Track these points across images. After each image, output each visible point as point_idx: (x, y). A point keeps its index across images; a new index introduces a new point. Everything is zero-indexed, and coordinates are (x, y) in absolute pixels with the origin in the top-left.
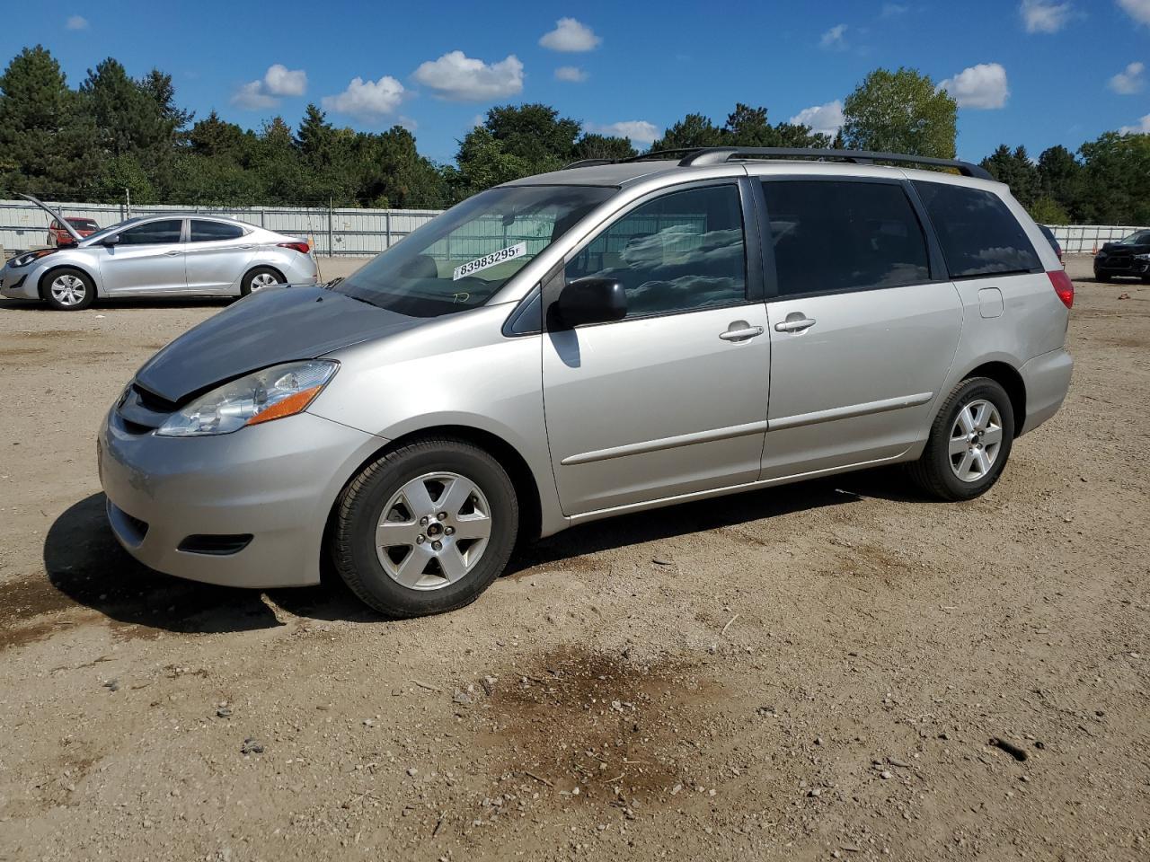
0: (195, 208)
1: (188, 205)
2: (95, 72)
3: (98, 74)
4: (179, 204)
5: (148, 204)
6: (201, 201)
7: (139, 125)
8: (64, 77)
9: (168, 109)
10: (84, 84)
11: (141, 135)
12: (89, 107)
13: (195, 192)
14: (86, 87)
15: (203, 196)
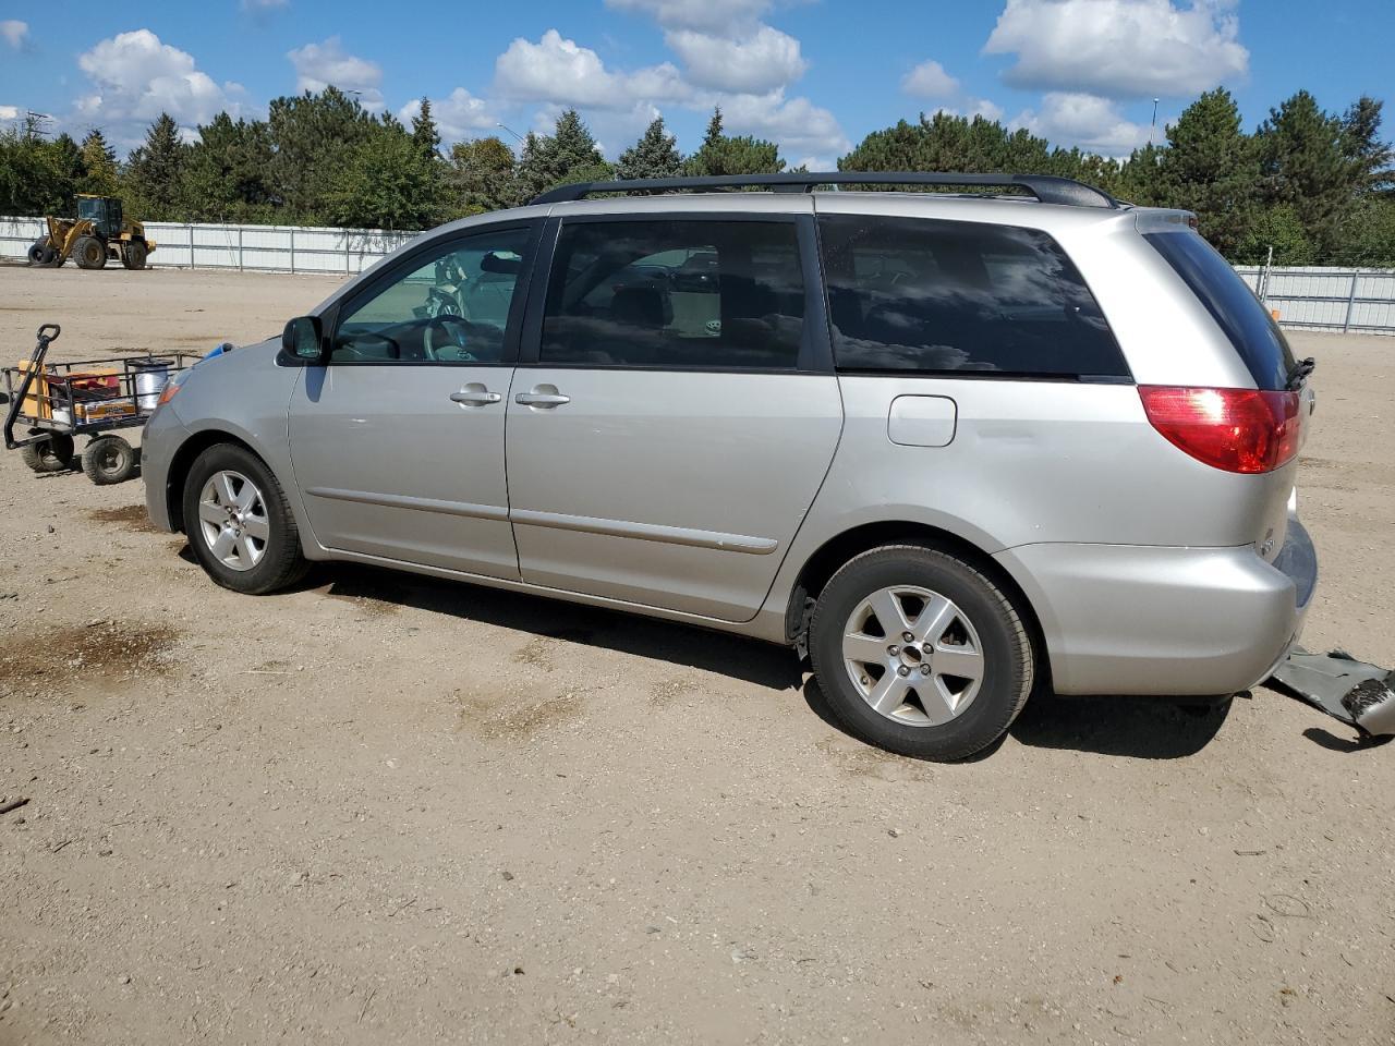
0: (1354, 270)
1: (1345, 266)
2: (1279, 110)
3: (1282, 112)
4: (1336, 265)
5: (1294, 265)
6: (1365, 261)
7: (1313, 168)
8: (1240, 120)
9: (1369, 145)
10: (1262, 126)
11: (1312, 181)
12: (1258, 153)
13: (1360, 249)
14: (1264, 129)
15: (1370, 256)
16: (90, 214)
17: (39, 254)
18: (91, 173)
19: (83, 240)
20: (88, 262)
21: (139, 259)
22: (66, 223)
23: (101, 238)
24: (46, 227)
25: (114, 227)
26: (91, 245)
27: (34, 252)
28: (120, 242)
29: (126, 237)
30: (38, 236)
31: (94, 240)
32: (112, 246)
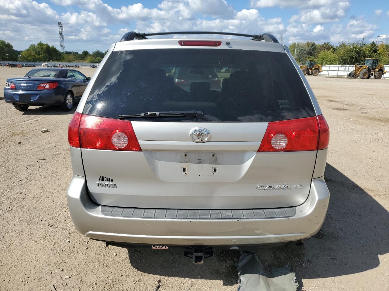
16: (368, 63)
17: (351, 75)
18: (379, 52)
19: (363, 71)
20: (363, 77)
21: (380, 76)
22: (360, 66)
23: (369, 70)
24: (354, 68)
25: (374, 67)
26: (366, 72)
27: (350, 75)
28: (375, 71)
29: (377, 70)
30: (352, 70)
31: (366, 71)
32: (372, 72)
